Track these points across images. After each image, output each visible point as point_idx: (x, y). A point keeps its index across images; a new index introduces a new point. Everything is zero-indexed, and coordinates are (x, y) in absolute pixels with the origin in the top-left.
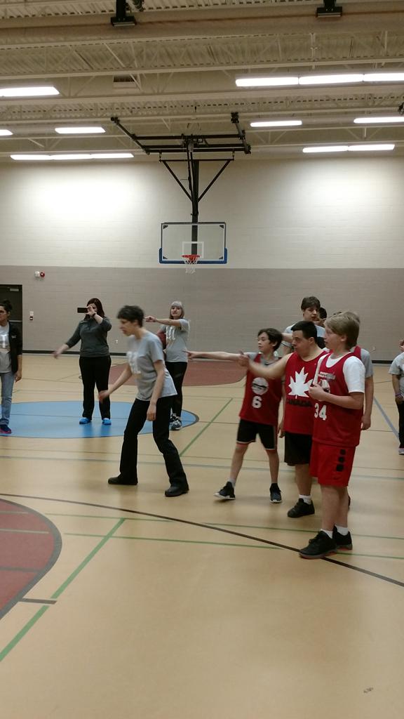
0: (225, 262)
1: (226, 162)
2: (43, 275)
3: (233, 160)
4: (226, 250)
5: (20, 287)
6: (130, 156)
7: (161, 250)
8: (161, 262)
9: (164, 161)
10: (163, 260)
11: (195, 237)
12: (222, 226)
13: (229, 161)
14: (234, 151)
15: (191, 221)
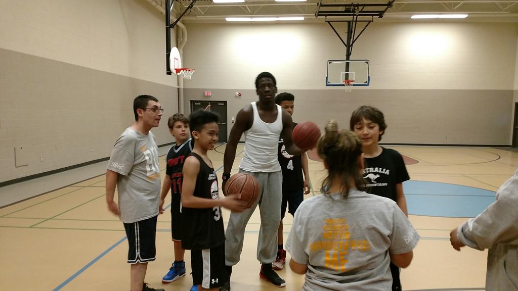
0: (368, 85)
1: (368, 22)
2: (240, 95)
3: (372, 21)
4: (369, 77)
5: (225, 103)
6: (302, 18)
7: (327, 78)
8: (327, 85)
9: (329, 22)
10: (328, 84)
11: (347, 70)
12: (367, 62)
13: (370, 22)
14: (373, 15)
15: (345, 59)
